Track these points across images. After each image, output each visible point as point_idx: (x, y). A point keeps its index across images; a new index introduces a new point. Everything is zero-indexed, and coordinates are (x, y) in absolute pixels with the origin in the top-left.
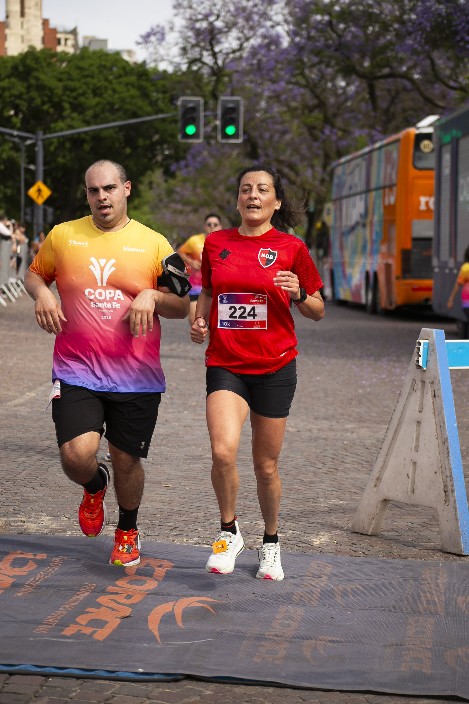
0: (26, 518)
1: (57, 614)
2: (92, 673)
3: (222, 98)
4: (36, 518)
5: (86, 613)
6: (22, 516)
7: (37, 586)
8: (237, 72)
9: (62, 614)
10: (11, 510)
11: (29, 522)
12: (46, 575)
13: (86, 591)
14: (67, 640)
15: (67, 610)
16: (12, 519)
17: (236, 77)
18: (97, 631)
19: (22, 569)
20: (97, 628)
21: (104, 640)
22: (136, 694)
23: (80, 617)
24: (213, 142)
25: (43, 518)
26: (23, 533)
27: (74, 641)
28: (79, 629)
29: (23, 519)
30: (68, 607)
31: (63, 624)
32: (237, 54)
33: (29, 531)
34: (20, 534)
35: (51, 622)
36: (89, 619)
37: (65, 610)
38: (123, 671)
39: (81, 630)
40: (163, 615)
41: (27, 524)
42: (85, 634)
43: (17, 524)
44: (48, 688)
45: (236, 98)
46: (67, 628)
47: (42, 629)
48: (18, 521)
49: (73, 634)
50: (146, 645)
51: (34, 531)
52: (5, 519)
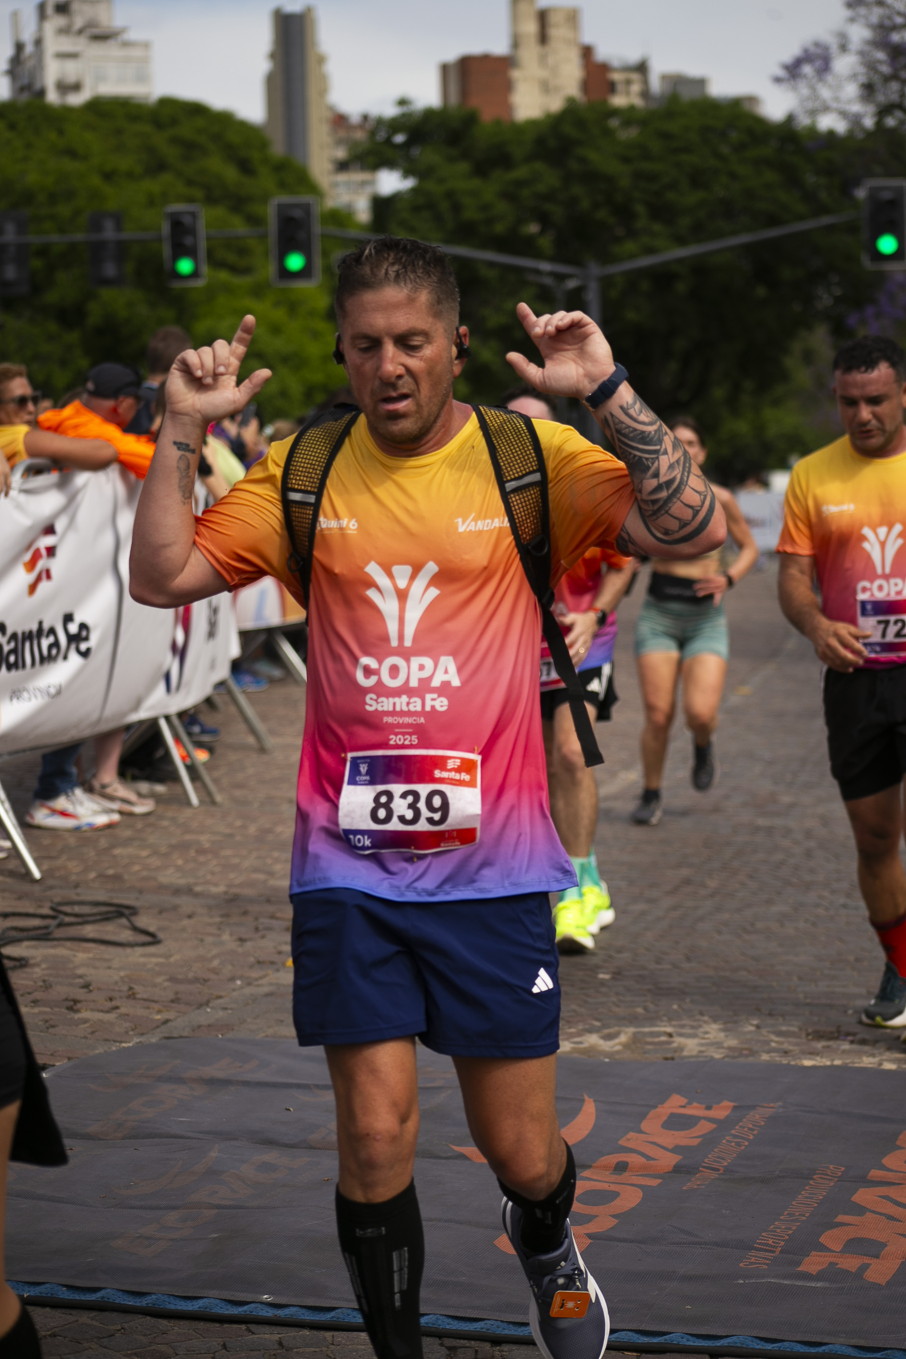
0: (674, 1026)
1: (779, 1228)
2: (878, 1355)
4: (692, 1027)
5: (837, 1226)
6: (664, 1024)
7: (725, 1170)
9: (790, 1229)
10: (640, 1010)
11: (681, 1035)
12: (738, 1144)
13: (827, 1179)
14: (814, 1284)
15: (797, 1220)
16: (647, 1030)
18: (870, 1263)
19: (687, 1132)
20: (870, 1258)
21: (888, 1283)
23: (826, 1233)
25: (706, 1028)
26: (673, 1059)
27: (828, 1284)
28: (832, 1259)
29: (669, 1030)
30: (797, 1214)
31: (797, 1250)
33: (685, 1053)
34: (666, 1059)
35: (771, 1246)
36: (846, 1238)
37: (792, 1221)
39: (837, 1263)
41: (678, 1041)
42: (848, 1271)
43: (656, 1040)
46: (806, 1259)
47: (757, 1260)
48: (659, 1034)
49: (823, 1271)
51: (695, 1053)
52: (631, 1030)
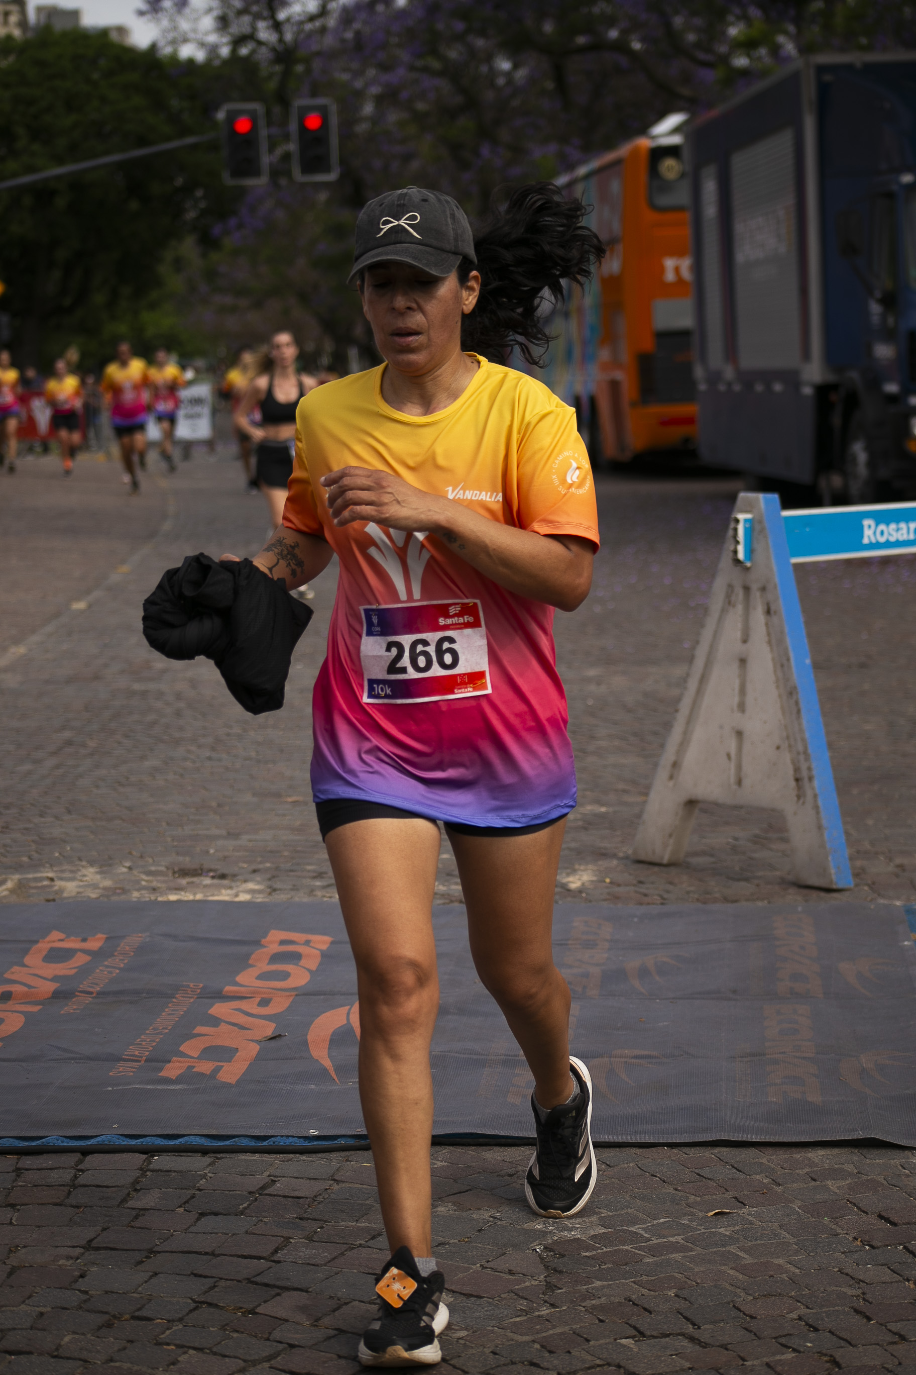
0: (55, 871)
1: (145, 1041)
2: (227, 1143)
3: (299, 102)
4: (72, 871)
5: (195, 1037)
6: (46, 870)
7: (99, 993)
8: (318, 54)
9: (154, 1041)
10: (25, 859)
11: (61, 879)
12: (110, 973)
13: (187, 997)
14: (173, 1087)
15: (160, 1033)
16: (30, 876)
17: (317, 65)
18: (223, 1066)
19: (66, 963)
20: (221, 1062)
21: (236, 1082)
22: (312, 1176)
23: (186, 1042)
24: (283, 182)
25: (84, 872)
26: (54, 900)
27: (185, 1086)
28: (189, 1064)
29: (50, 875)
30: (161, 1027)
31: (158, 1060)
32: (318, 24)
33: (65, 895)
34: (48, 901)
35: (136, 1056)
36: (203, 1047)
37: (157, 1034)
38: (282, 1136)
39: (194, 1067)
40: (334, 1032)
41: (58, 884)
42: (203, 1074)
43: (39, 884)
44: (155, 1174)
45: (321, 101)
46: (168, 1065)
47: (123, 1070)
48: (41, 879)
49: (181, 1075)
50: (313, 1087)
51: (73, 894)
52: (17, 877)
